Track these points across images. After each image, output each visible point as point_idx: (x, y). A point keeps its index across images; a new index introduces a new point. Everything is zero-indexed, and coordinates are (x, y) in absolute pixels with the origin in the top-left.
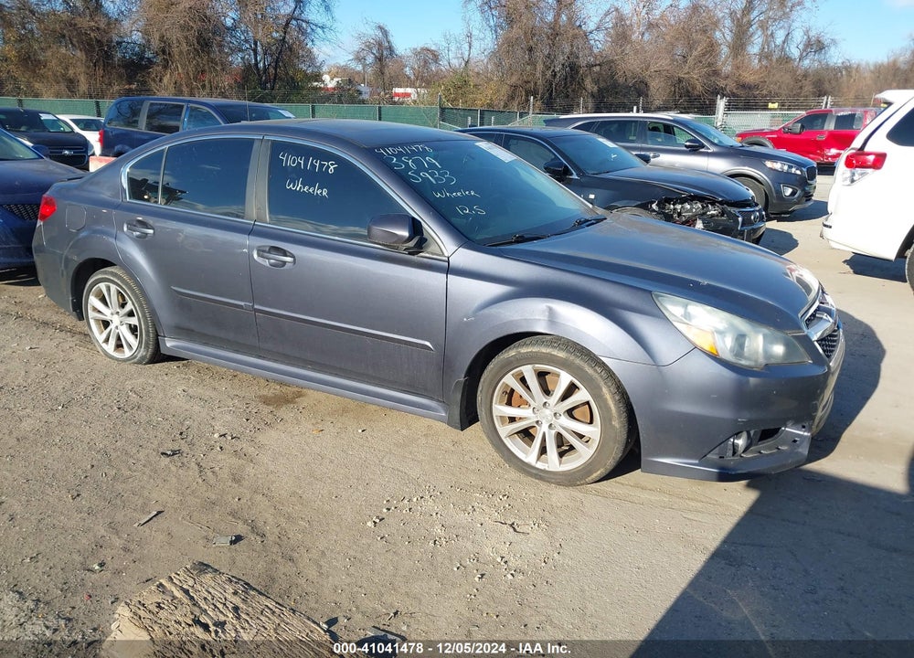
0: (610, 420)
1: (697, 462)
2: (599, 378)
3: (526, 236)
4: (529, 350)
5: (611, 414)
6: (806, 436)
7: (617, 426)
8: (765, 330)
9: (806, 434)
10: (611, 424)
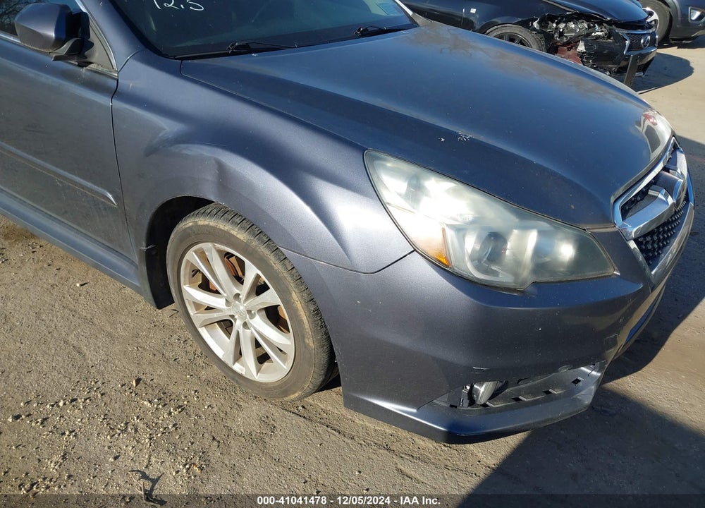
0: (303, 337)
1: (414, 411)
2: (289, 279)
3: (252, 46)
4: (206, 223)
5: (304, 328)
6: (594, 377)
7: (311, 344)
8: (544, 225)
9: (594, 373)
10: (304, 342)
